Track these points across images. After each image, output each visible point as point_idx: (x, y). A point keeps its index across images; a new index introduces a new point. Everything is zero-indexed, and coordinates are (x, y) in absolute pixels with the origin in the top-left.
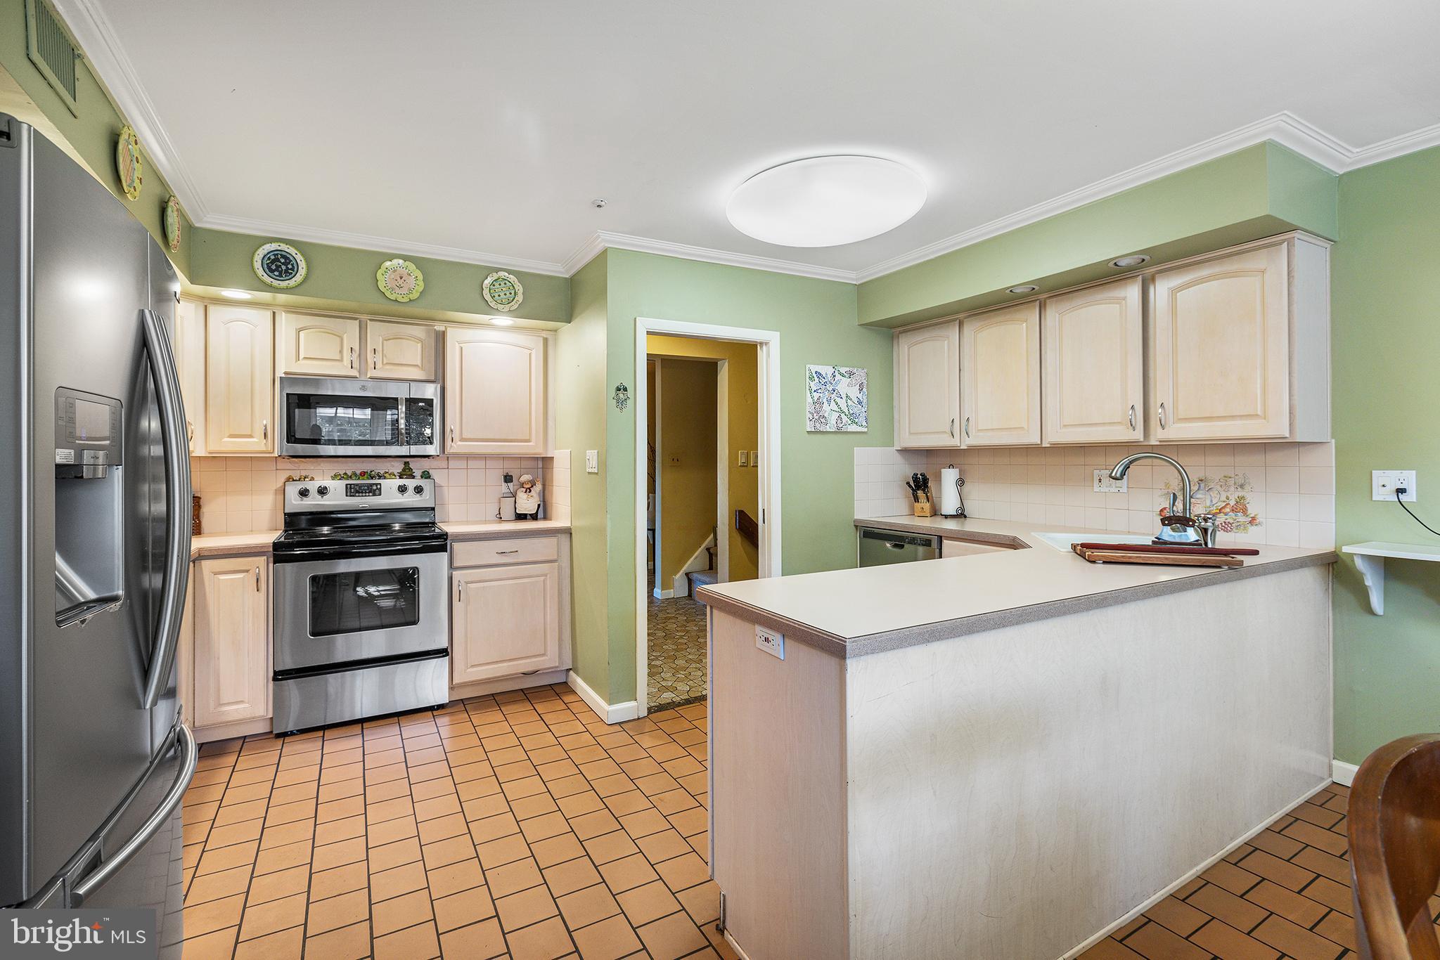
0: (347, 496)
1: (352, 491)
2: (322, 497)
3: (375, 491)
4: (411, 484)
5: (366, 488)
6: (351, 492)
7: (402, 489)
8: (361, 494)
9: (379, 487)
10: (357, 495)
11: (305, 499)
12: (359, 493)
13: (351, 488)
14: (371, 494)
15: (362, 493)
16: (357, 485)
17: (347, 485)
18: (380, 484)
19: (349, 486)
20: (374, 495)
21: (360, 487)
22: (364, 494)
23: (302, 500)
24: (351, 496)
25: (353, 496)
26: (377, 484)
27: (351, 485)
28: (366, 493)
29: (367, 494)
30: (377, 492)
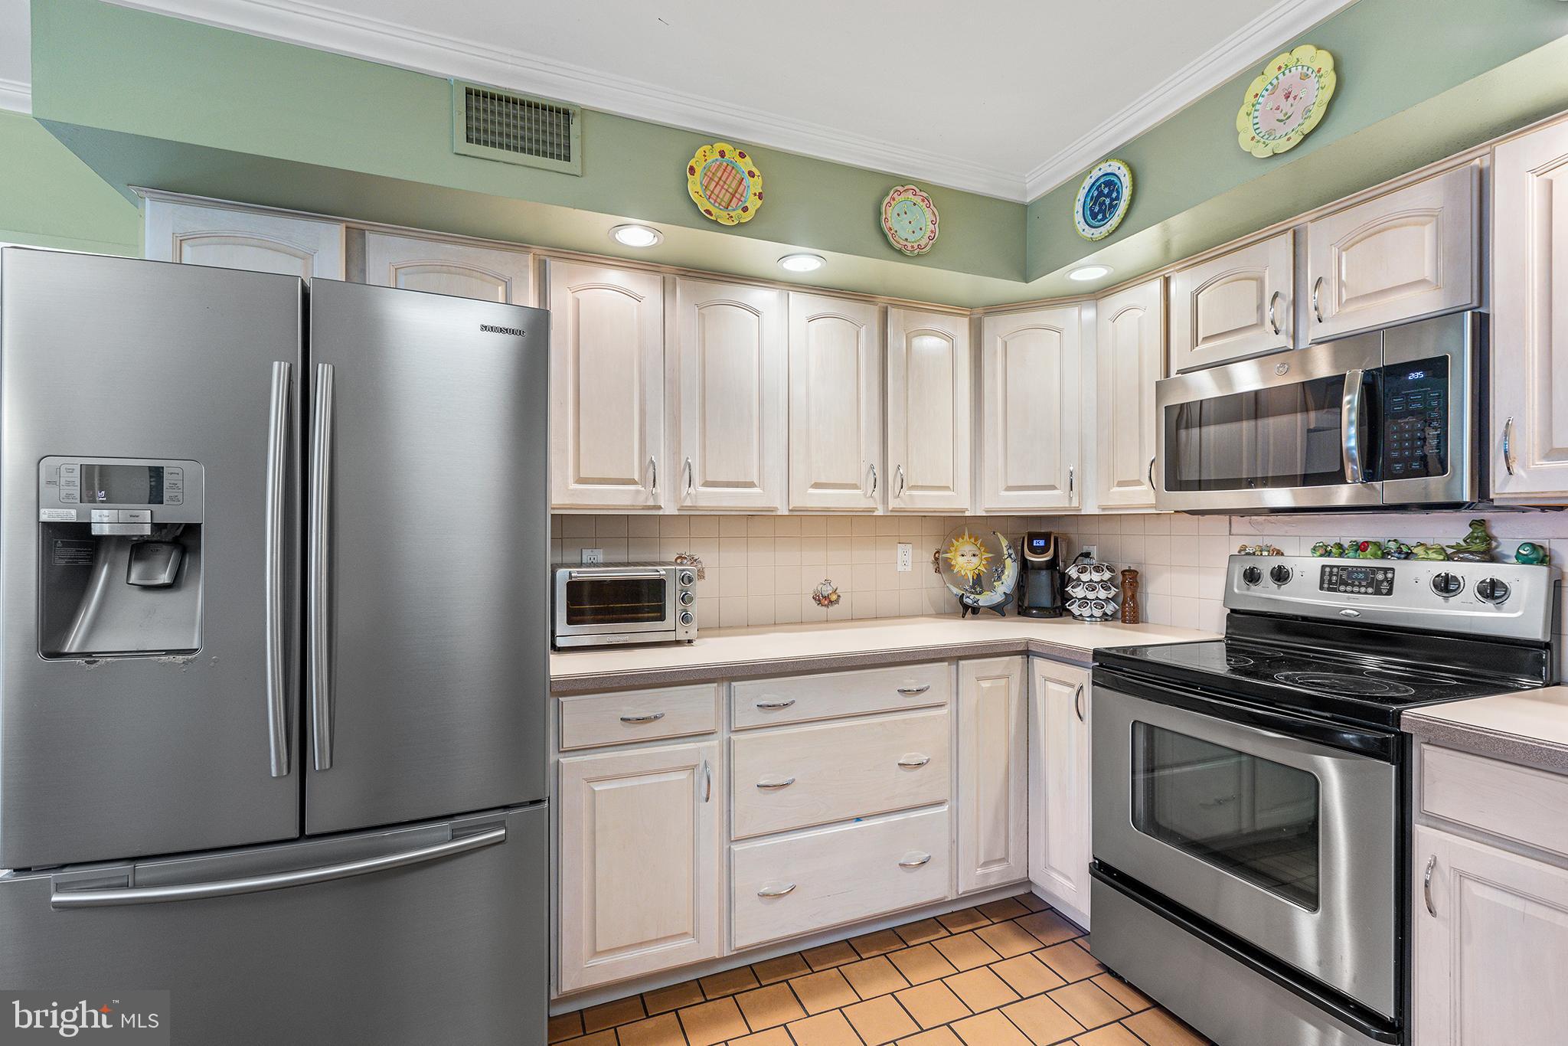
0: (1321, 588)
1: (1332, 581)
2: (1279, 586)
3: (1381, 584)
4: (1472, 573)
5: (1361, 576)
6: (1330, 582)
7: (1446, 586)
8: (1349, 588)
9: (1390, 575)
10: (1342, 588)
11: (1253, 587)
12: (1347, 584)
13: (1331, 574)
14: (1370, 590)
15: (1353, 585)
16: (1344, 568)
17: (1324, 567)
18: (1393, 569)
19: (1328, 569)
20: (1378, 592)
21: (1350, 574)
22: (1356, 589)
23: (1248, 589)
24: (1329, 589)
25: (1334, 590)
26: (1386, 570)
27: (1332, 567)
28: (1360, 586)
29: (1363, 590)
30: (1385, 586)
